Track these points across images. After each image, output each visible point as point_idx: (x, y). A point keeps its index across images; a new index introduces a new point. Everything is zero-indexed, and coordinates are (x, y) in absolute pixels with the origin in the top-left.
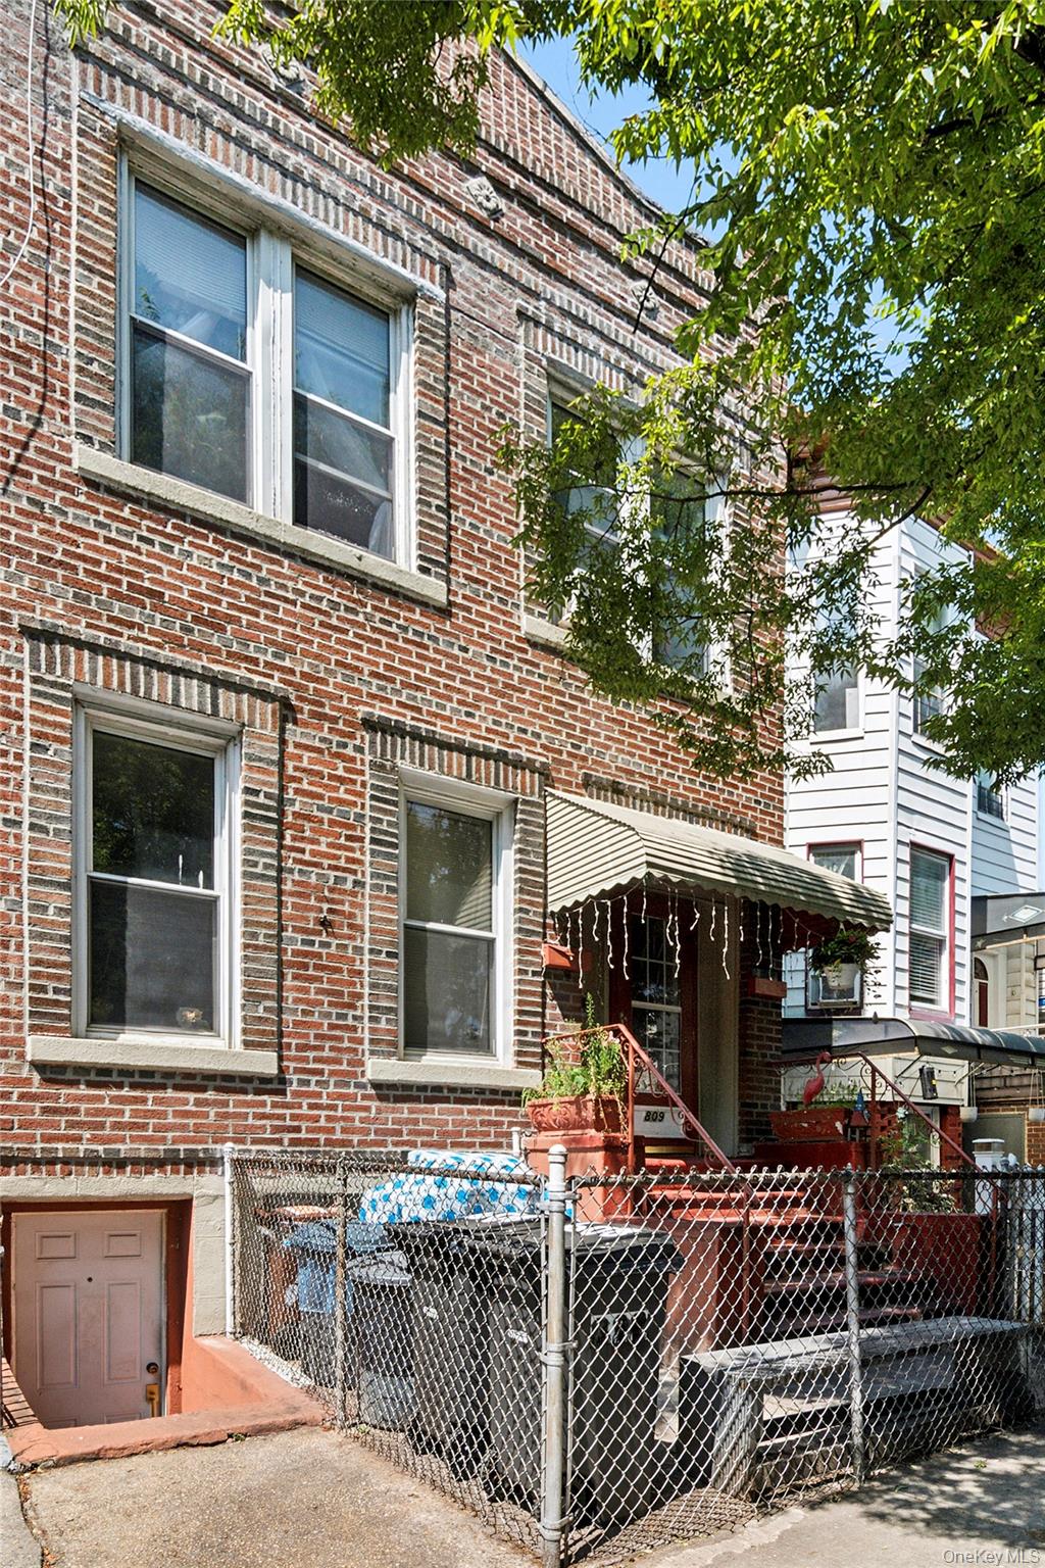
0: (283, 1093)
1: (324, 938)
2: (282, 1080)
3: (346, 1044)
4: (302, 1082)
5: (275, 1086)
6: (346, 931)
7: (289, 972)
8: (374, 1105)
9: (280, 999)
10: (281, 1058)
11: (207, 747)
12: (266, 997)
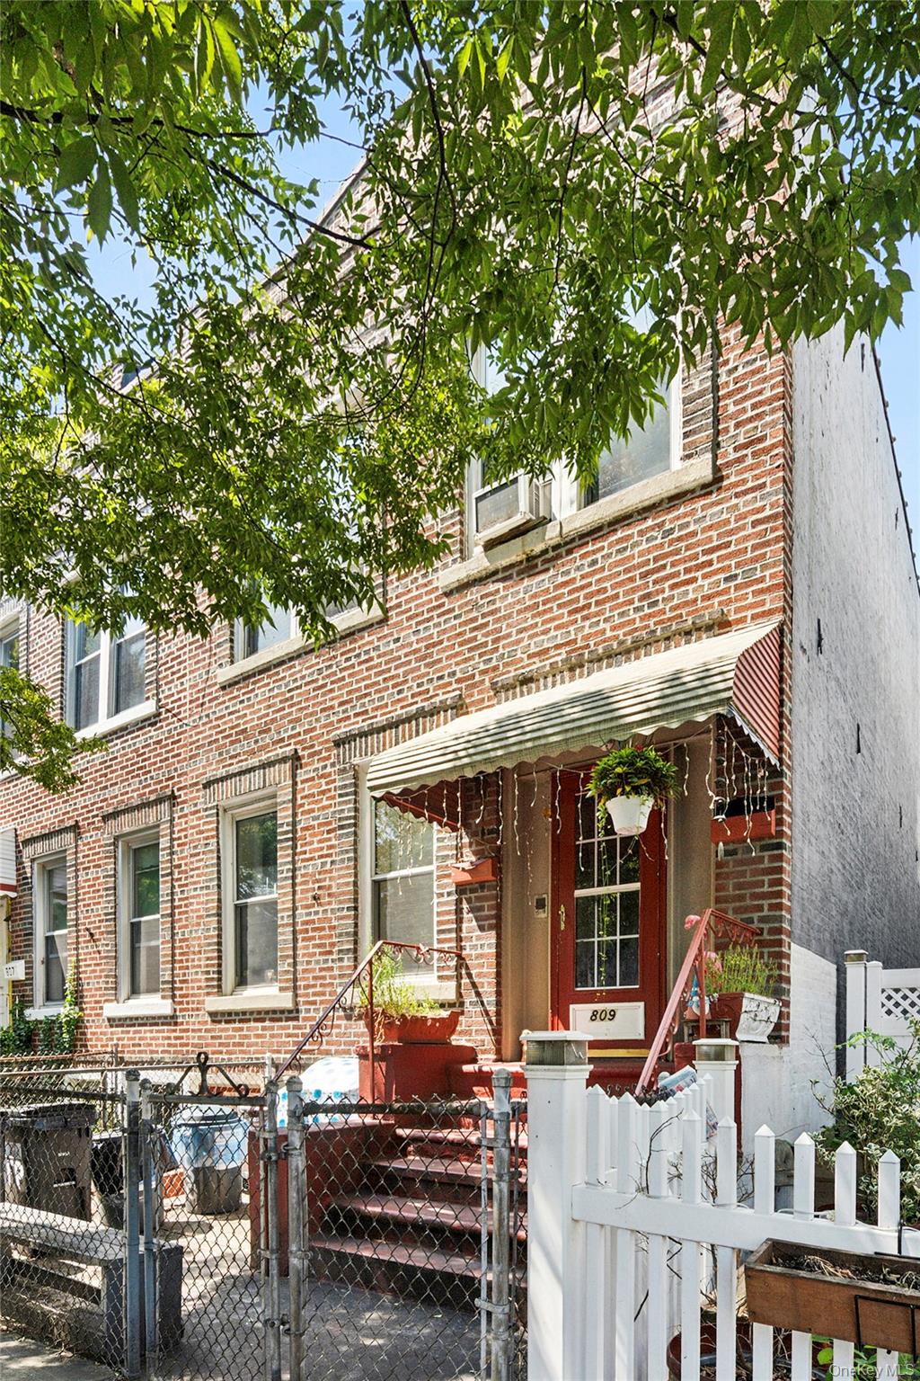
0: (297, 1019)
1: (316, 909)
2: (298, 1011)
3: (328, 981)
4: (308, 1011)
5: (294, 1015)
6: (327, 899)
7: (300, 937)
8: (344, 1022)
9: (295, 957)
10: (296, 996)
11: (268, 807)
12: (287, 956)
